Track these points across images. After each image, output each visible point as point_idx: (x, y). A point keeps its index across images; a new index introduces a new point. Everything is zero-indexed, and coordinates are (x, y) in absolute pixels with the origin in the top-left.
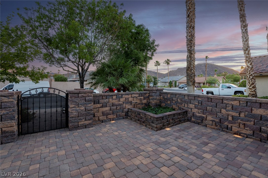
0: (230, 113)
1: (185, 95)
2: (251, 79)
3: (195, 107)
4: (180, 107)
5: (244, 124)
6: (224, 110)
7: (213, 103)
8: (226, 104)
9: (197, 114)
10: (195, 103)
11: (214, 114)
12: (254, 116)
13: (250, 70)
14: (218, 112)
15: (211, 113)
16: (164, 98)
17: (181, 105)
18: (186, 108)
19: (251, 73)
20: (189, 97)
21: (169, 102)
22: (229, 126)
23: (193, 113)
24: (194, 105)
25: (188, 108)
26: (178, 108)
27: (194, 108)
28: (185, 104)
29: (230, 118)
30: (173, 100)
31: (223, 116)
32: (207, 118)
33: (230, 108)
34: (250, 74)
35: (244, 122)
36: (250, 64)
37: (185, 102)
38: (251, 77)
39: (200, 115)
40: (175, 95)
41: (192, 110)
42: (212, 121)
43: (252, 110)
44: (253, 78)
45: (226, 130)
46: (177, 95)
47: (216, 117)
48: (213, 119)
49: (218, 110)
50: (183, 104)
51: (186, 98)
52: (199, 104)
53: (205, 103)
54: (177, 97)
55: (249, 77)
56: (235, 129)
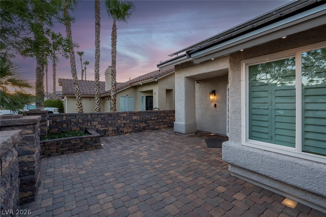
0: (123, 122)
1: (87, 115)
2: (79, 100)
3: (99, 124)
4: (82, 127)
5: (129, 126)
6: (120, 121)
7: (113, 118)
8: (120, 116)
9: (101, 129)
10: (98, 120)
11: (113, 125)
12: (132, 121)
13: (78, 91)
14: (116, 123)
15: (111, 125)
16: (56, 122)
17: (83, 125)
18: (90, 126)
19: (79, 94)
20: (92, 116)
21: (65, 125)
22: (123, 130)
23: (97, 129)
24: (97, 122)
25: (92, 126)
26: (79, 129)
27: (97, 124)
28: (88, 124)
29: (123, 125)
30: (71, 121)
31: (119, 124)
32: (109, 129)
33: (122, 119)
34: (79, 96)
35: (129, 125)
36: (78, 87)
37: (88, 121)
38: (79, 98)
39: (103, 129)
40: (74, 116)
41: (96, 126)
42: (112, 130)
43: (132, 117)
44: (80, 99)
45: (121, 133)
46: (78, 116)
47: (115, 127)
48: (113, 129)
49: (115, 121)
50: (86, 124)
51: (89, 117)
52: (101, 120)
53: (107, 119)
54: (77, 118)
55: (77, 98)
56: (125, 131)
